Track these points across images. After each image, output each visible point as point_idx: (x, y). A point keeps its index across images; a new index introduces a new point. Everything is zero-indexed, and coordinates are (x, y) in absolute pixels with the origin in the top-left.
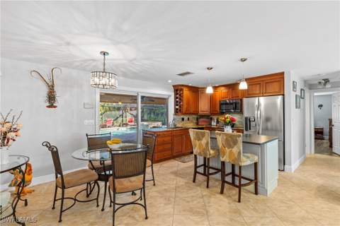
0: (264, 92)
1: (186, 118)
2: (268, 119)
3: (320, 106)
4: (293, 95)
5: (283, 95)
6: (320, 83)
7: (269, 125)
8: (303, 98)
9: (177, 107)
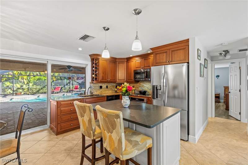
0: (170, 60)
1: (104, 86)
2: (175, 87)
3: (218, 76)
4: (198, 63)
5: (188, 63)
6: (221, 54)
7: (176, 92)
8: (206, 68)
9: (93, 76)
